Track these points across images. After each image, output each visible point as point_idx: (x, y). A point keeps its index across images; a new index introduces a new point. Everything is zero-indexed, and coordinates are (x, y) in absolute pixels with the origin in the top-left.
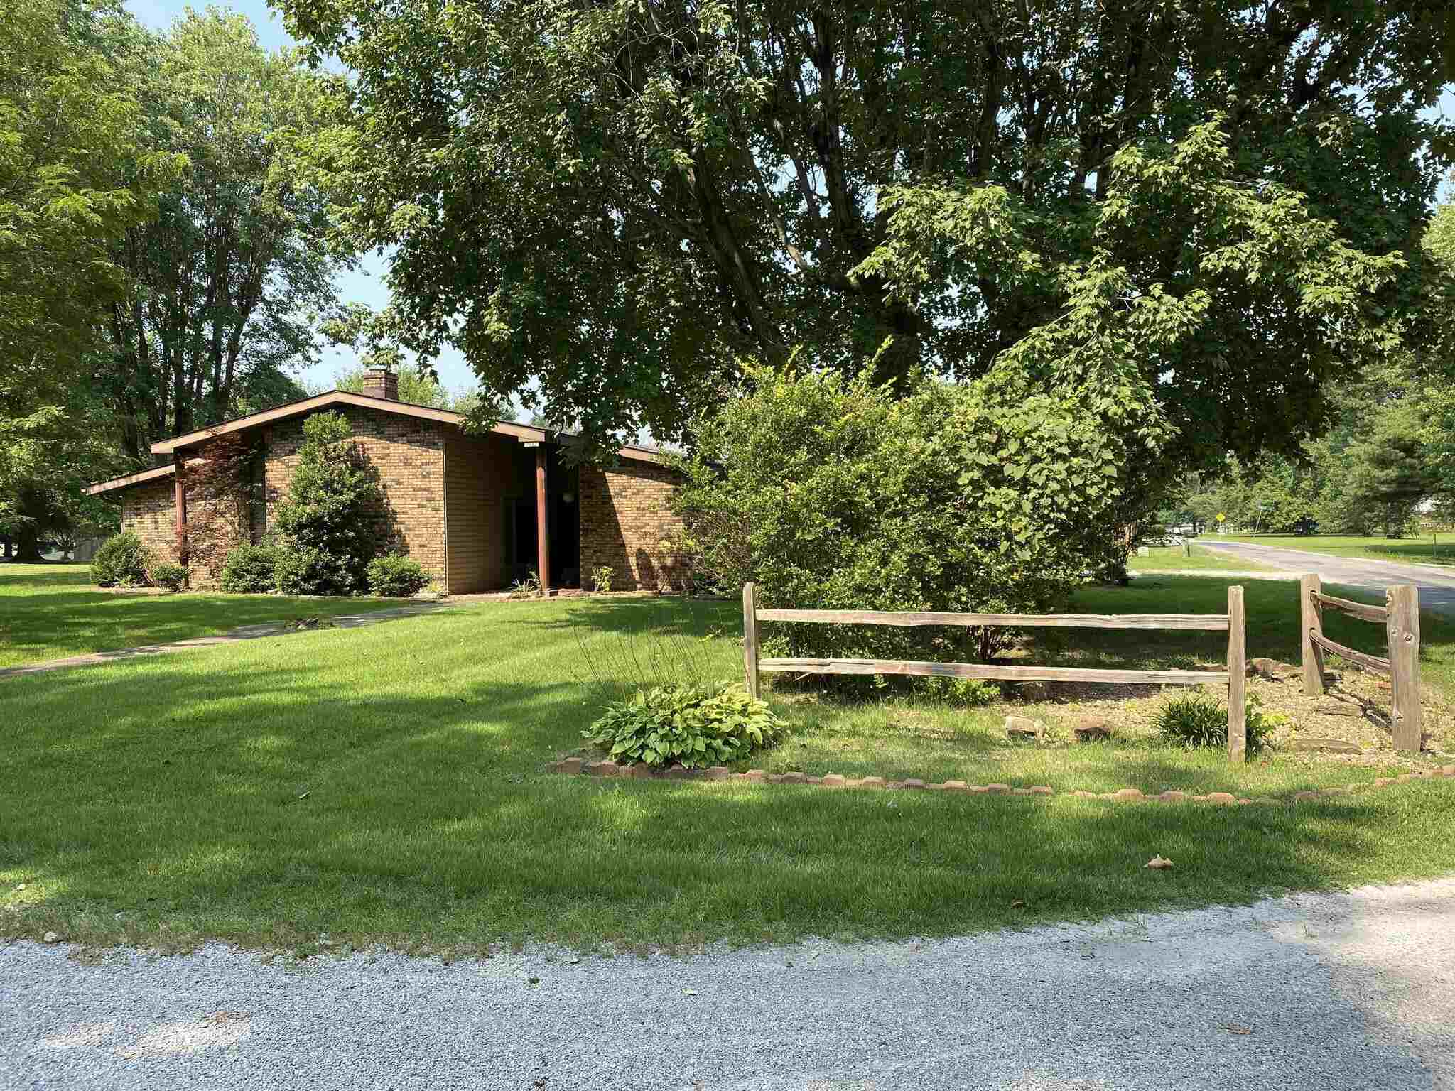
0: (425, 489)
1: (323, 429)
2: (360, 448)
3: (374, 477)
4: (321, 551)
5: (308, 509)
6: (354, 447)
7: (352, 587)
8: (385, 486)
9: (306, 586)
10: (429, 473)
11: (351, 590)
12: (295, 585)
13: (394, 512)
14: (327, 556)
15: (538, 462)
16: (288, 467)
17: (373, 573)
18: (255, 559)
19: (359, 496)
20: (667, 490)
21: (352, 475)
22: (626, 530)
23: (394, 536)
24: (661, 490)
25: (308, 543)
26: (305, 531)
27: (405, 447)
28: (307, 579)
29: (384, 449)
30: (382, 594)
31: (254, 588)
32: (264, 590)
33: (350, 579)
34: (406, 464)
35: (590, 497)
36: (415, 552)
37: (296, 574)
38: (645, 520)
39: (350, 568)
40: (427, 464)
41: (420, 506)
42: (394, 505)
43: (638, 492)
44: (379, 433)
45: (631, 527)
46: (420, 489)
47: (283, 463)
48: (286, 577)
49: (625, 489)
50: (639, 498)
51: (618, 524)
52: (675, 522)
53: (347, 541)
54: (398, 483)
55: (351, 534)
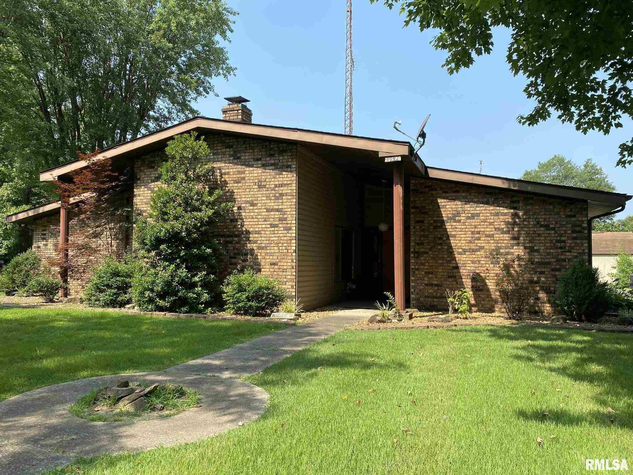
0: (278, 210)
1: (184, 149)
2: (218, 173)
3: (230, 197)
4: (178, 267)
5: (167, 226)
6: (213, 170)
7: (208, 304)
8: (239, 208)
9: (161, 303)
10: (282, 195)
11: (206, 307)
12: (151, 301)
13: (248, 232)
14: (183, 272)
15: (395, 179)
16: (153, 192)
17: (228, 290)
18: (116, 274)
19: (216, 214)
20: (505, 214)
21: (211, 193)
22: (460, 253)
23: (246, 254)
24: (497, 214)
25: (165, 259)
26: (162, 247)
27: (260, 171)
28: (162, 296)
29: (239, 172)
30: (236, 313)
31: (113, 303)
32: (122, 305)
33: (206, 296)
34: (260, 187)
35: (422, 222)
36: (266, 270)
37: (152, 290)
38: (481, 243)
39: (206, 285)
40: (282, 185)
41: (272, 226)
42: (248, 225)
43: (473, 216)
44: (236, 159)
45: (465, 251)
46: (272, 210)
47: (149, 189)
48: (142, 293)
49: (458, 214)
50: (474, 222)
51: (451, 247)
52: (513, 246)
53: (203, 258)
54: (253, 204)
55: (209, 251)
